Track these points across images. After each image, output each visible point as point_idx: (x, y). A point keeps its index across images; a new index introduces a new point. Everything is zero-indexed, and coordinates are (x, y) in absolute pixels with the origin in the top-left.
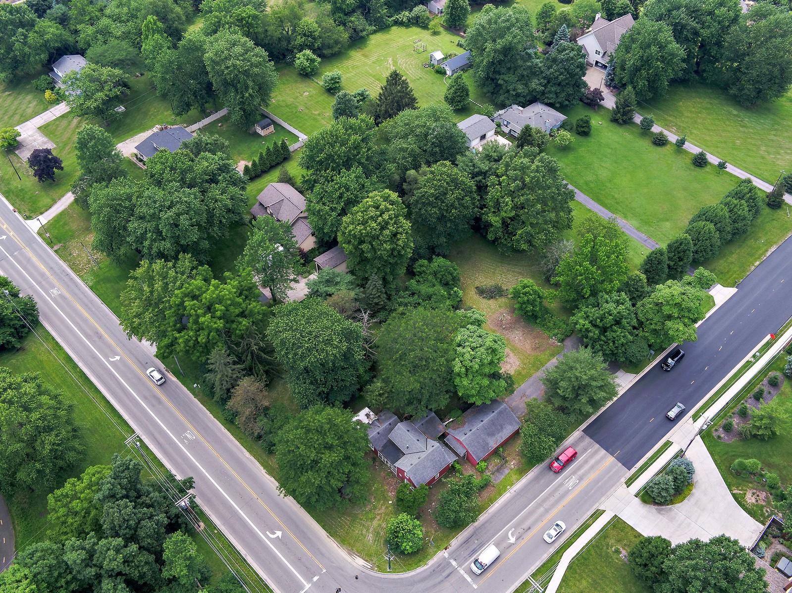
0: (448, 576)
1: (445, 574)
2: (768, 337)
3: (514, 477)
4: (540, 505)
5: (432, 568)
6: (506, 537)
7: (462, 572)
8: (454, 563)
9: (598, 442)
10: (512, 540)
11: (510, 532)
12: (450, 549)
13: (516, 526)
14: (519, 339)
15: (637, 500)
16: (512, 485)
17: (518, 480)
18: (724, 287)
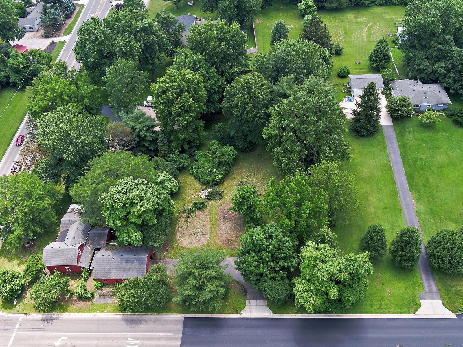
0: (7, 330)
1: (6, 327)
3: (109, 309)
4: (98, 338)
5: (7, 319)
7: (14, 335)
8: (18, 326)
9: (183, 334)
10: (57, 344)
11: (63, 338)
12: (27, 317)
13: (70, 338)
14: (225, 230)
16: (102, 312)
17: (108, 312)
18: (444, 305)
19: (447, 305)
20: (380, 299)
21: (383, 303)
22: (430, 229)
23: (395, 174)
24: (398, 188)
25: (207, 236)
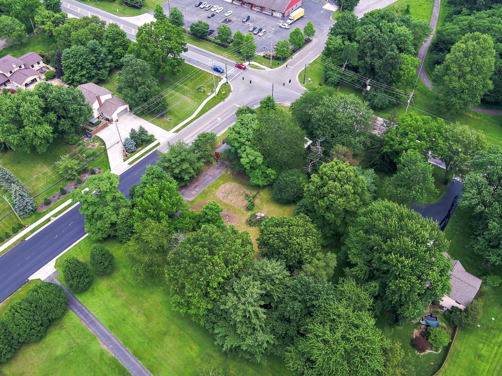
2: (26, 239)
6: (221, 119)
10: (219, 119)
13: (217, 123)
15: (155, 138)
18: (39, 279)
19: (37, 281)
20: (83, 251)
21: (79, 250)
22: (76, 331)
23: (141, 365)
24: (128, 351)
25: (221, 199)
